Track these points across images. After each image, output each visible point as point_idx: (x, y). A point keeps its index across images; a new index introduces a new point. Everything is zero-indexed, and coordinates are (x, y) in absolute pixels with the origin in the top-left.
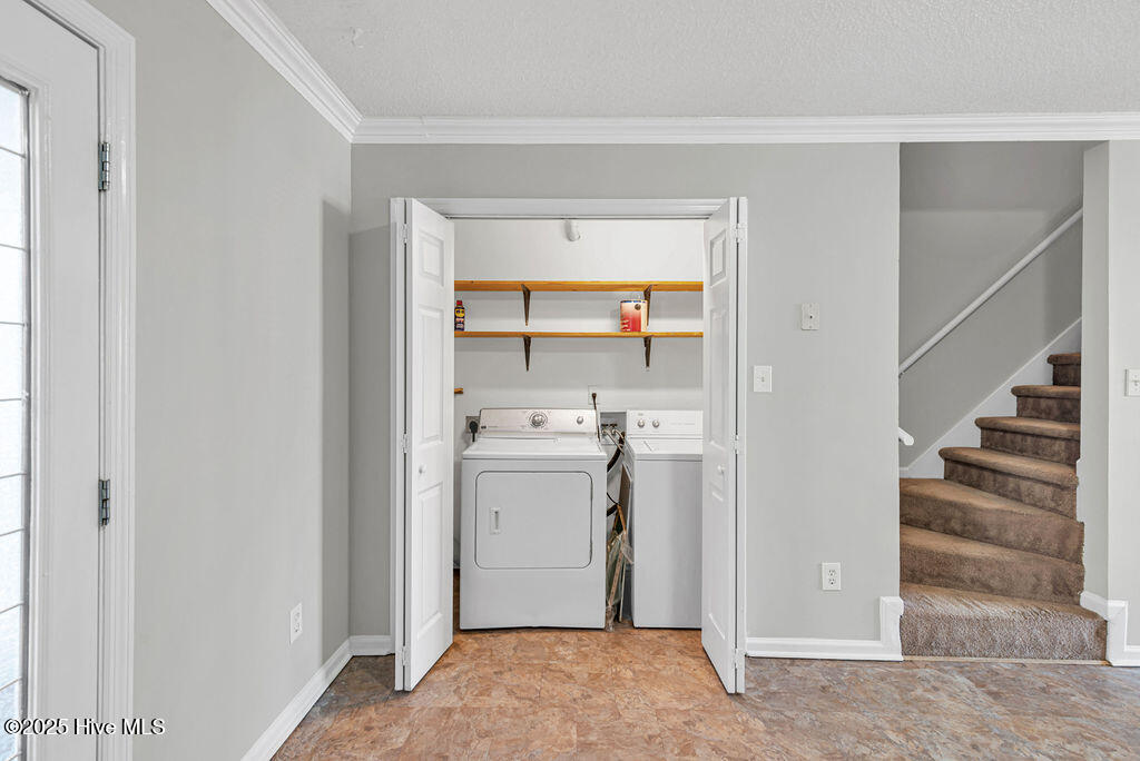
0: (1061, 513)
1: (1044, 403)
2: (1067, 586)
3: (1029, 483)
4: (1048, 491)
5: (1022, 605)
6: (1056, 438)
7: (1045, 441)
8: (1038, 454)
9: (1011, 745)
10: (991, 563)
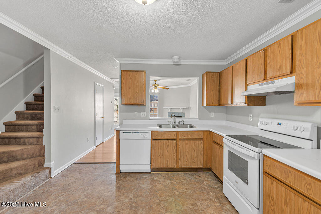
0: (38, 145)
1: (26, 116)
2: (41, 163)
3: (28, 139)
4: (35, 140)
5: (32, 174)
6: (33, 125)
7: (29, 126)
8: (27, 130)
9: (45, 211)
10: (21, 166)
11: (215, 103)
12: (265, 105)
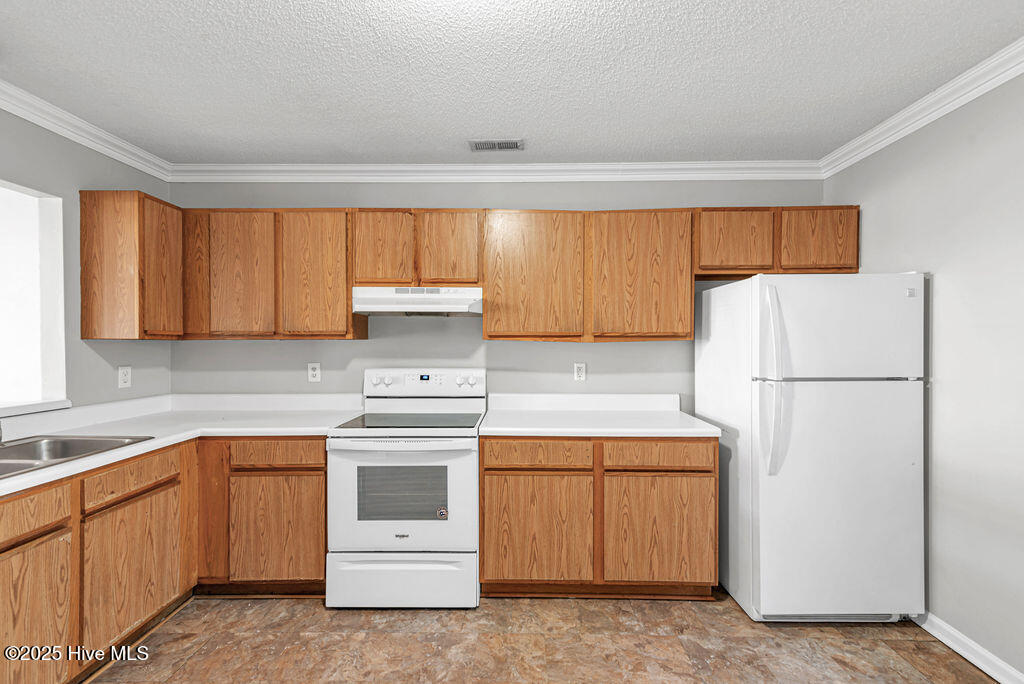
11: (172, 329)
12: (366, 338)
